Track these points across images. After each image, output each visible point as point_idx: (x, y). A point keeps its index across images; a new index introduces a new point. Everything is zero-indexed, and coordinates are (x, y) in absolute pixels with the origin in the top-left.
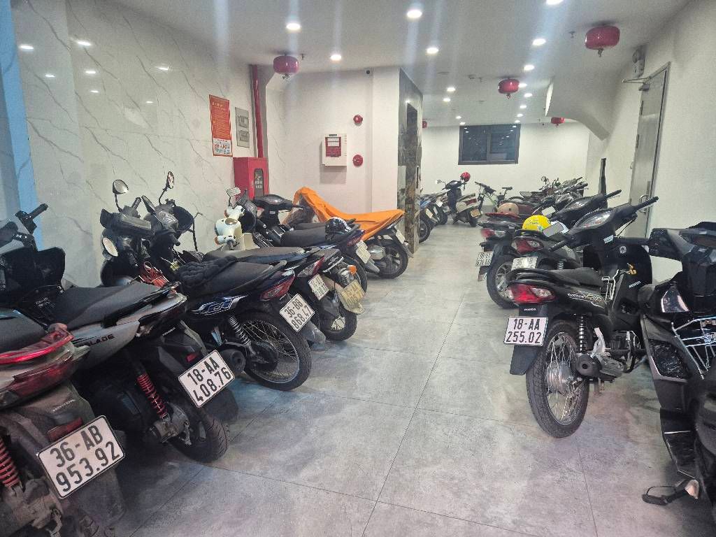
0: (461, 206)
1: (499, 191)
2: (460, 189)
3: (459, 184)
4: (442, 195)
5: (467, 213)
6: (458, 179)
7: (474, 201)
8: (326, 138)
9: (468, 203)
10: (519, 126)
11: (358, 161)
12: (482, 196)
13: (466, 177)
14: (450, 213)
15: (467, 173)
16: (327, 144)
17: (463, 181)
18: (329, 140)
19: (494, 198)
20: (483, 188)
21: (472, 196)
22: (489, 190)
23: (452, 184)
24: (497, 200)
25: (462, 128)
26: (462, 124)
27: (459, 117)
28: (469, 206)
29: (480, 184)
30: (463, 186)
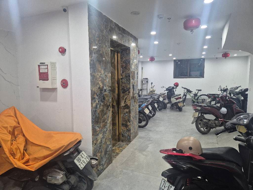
0: (173, 100)
1: (194, 91)
2: (173, 91)
3: (173, 88)
4: (164, 94)
5: (176, 104)
6: (173, 86)
7: (180, 98)
8: (39, 66)
9: (177, 99)
10: (204, 59)
11: (65, 84)
12: (186, 94)
13: (177, 85)
14: (168, 103)
15: (177, 83)
16: (39, 71)
17: (175, 87)
18: (41, 67)
19: (192, 95)
20: (186, 90)
21: (179, 95)
22: (189, 91)
23: (169, 88)
24: (194, 96)
25: (175, 61)
26: (174, 59)
27: (171, 55)
28: (177, 101)
29: (184, 88)
30: (175, 89)
